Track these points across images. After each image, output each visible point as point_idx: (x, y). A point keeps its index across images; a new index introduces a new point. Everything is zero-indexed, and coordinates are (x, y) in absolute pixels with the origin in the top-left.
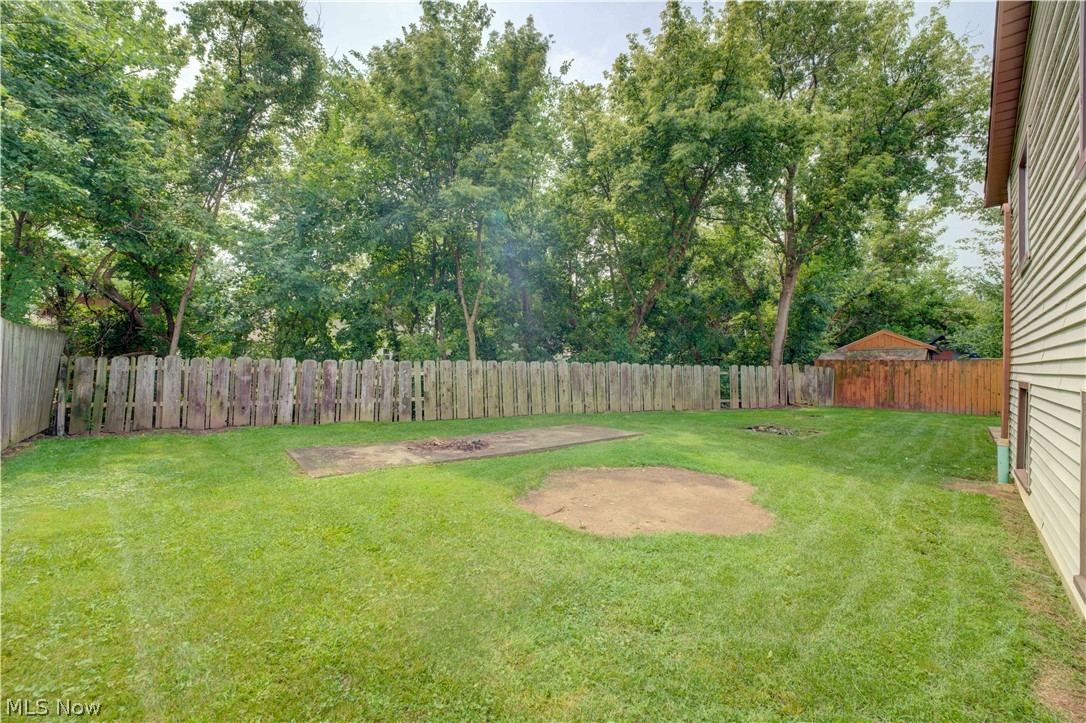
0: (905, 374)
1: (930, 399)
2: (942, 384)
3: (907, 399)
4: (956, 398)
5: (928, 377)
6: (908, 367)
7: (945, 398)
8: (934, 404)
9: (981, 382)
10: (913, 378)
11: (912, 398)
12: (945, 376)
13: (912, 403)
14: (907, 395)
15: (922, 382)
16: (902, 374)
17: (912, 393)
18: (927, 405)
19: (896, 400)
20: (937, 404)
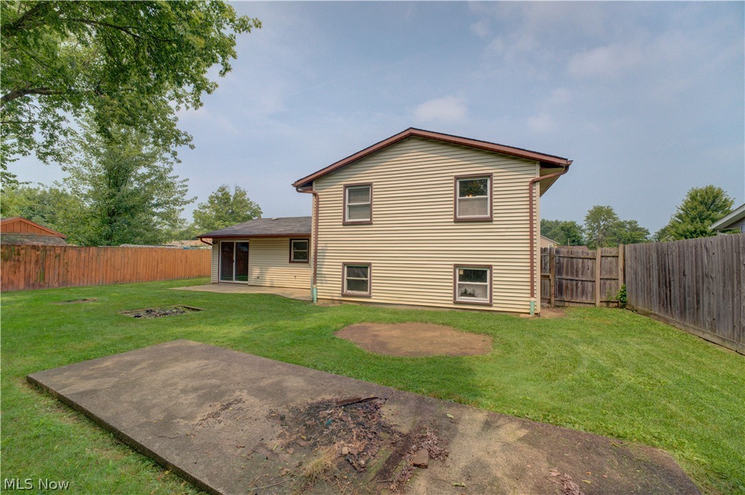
0: (56, 257)
1: (75, 276)
2: (84, 264)
3: (56, 279)
4: (93, 274)
5: (74, 259)
6: (58, 251)
7: (86, 274)
8: (78, 280)
9: (109, 263)
10: (62, 261)
11: (61, 277)
12: (87, 259)
13: (61, 281)
14: (56, 276)
15: (70, 264)
16: (53, 258)
17: (61, 273)
18: (73, 281)
19: (47, 281)
20: (80, 281)
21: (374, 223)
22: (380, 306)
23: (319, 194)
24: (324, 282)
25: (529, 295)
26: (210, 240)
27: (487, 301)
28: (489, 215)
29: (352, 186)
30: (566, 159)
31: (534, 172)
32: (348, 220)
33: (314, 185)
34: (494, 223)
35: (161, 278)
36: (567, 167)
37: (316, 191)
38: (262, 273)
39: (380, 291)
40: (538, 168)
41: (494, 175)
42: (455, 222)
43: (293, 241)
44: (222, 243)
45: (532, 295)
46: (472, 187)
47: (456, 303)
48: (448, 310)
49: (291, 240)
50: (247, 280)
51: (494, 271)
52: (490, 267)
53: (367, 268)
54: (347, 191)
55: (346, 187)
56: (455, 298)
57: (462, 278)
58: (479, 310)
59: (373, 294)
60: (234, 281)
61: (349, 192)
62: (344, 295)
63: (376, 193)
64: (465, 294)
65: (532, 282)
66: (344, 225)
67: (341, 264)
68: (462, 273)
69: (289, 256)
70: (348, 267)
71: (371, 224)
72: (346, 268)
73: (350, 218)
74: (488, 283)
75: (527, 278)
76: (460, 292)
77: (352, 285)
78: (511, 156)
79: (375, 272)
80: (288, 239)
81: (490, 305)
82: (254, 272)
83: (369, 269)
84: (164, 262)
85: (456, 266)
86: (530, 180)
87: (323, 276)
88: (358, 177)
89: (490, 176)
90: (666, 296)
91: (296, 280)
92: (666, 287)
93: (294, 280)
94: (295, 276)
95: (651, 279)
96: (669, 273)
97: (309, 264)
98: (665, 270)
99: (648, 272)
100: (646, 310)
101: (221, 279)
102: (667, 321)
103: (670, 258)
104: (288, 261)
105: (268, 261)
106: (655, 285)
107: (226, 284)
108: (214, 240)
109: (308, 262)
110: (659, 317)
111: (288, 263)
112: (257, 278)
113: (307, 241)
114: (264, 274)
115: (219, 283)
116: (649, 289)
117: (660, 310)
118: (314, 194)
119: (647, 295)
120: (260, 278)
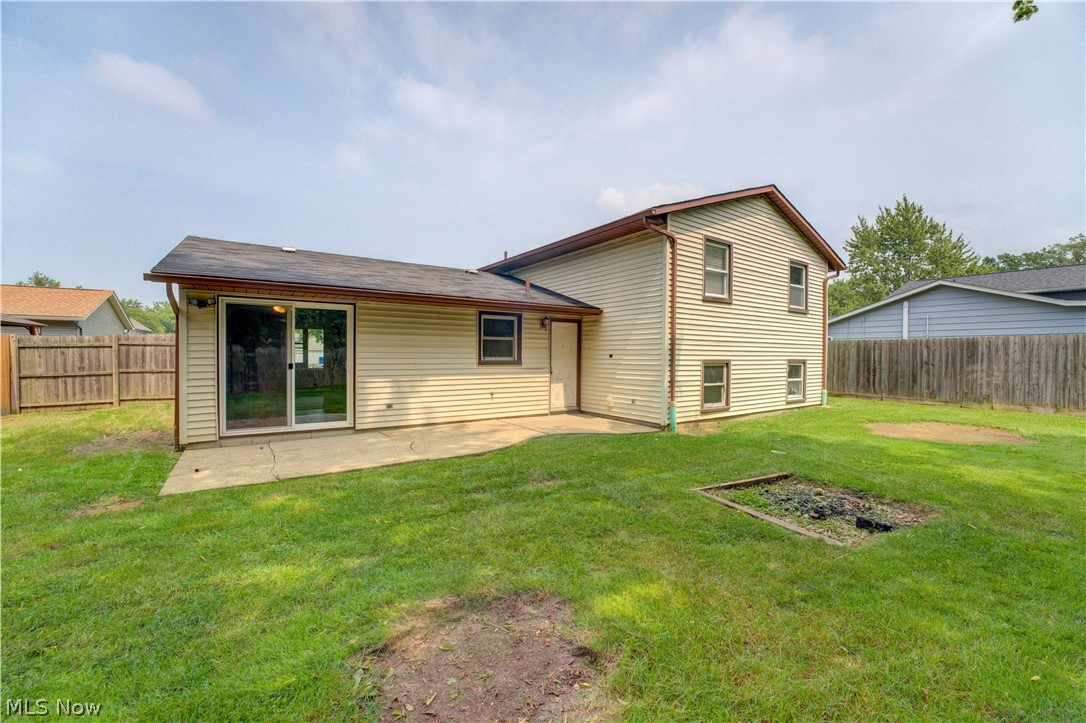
21: (734, 302)
27: (801, 396)
28: (805, 308)
32: (708, 294)
33: (670, 221)
34: (808, 316)
37: (674, 234)
38: (399, 393)
39: (742, 399)
40: (827, 266)
41: (809, 266)
43: (483, 317)
44: (227, 305)
45: (824, 387)
47: (788, 403)
49: (481, 313)
50: (346, 420)
51: (807, 366)
52: (804, 362)
53: (722, 367)
55: (708, 240)
56: (786, 398)
57: (790, 374)
59: (732, 405)
60: (294, 426)
62: (702, 412)
63: (737, 262)
64: (791, 392)
66: (703, 300)
67: (699, 363)
68: (789, 369)
69: (476, 350)
70: (705, 367)
71: (731, 304)
72: (703, 370)
73: (710, 290)
74: (802, 379)
76: (789, 391)
78: (816, 250)
79: (734, 374)
80: (475, 311)
81: (804, 401)
82: (373, 392)
83: (725, 370)
85: (786, 361)
86: (824, 277)
87: (681, 383)
88: (718, 228)
89: (807, 266)
90: (868, 380)
91: (495, 401)
92: (869, 373)
93: (490, 401)
94: (492, 394)
95: (846, 368)
96: (874, 363)
97: (524, 366)
98: (869, 361)
99: (841, 363)
100: (836, 392)
101: (229, 427)
102: (869, 398)
103: (877, 352)
104: (476, 361)
105: (418, 361)
106: (852, 372)
107: (255, 439)
108: (193, 293)
109: (519, 362)
110: (857, 396)
111: (475, 366)
112: (384, 407)
113: (515, 319)
114: (407, 395)
115: (223, 442)
116: (841, 377)
117: (857, 391)
118: (669, 237)
119: (838, 380)
120: (394, 407)
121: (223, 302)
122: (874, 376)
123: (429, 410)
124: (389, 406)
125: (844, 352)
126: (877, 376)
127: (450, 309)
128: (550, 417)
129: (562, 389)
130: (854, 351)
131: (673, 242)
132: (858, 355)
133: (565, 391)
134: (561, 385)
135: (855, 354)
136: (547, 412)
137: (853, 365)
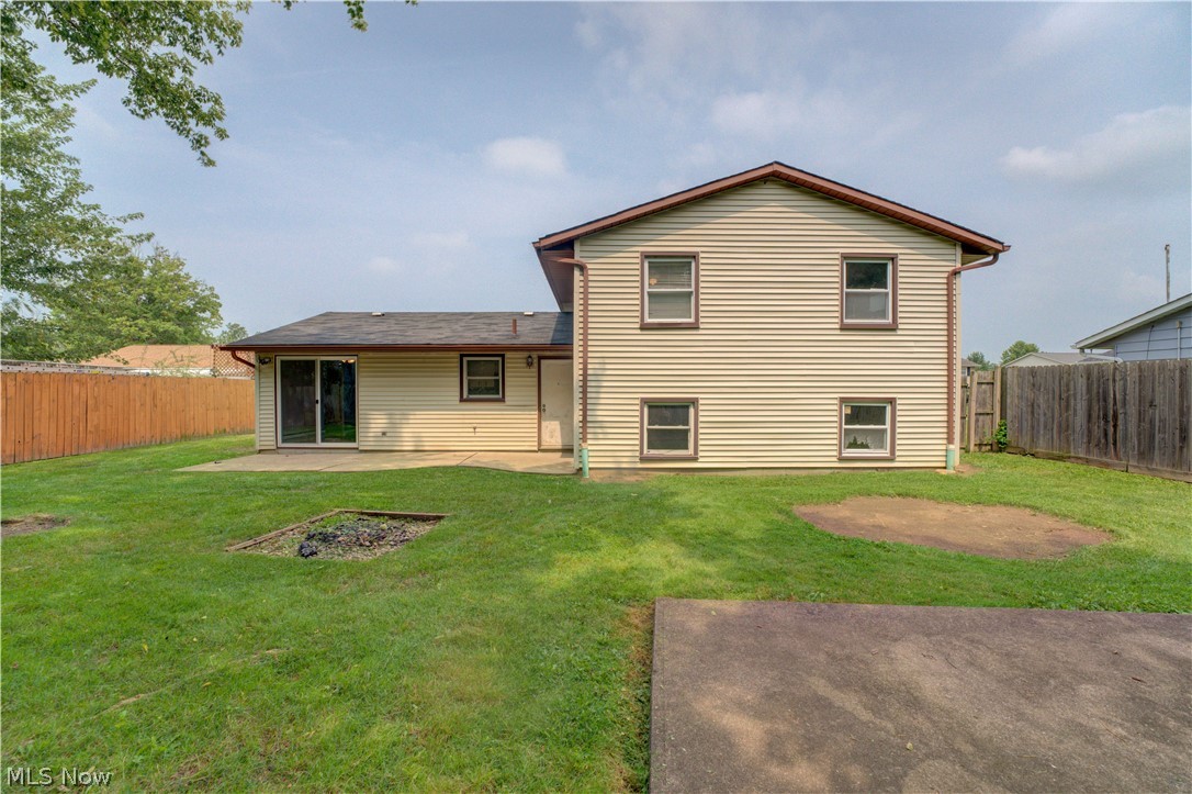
21: (701, 326)
22: (714, 473)
23: (589, 266)
24: (601, 436)
25: (945, 442)
26: (251, 357)
27: (885, 453)
28: (890, 321)
29: (656, 257)
30: (1002, 243)
31: (953, 257)
32: (648, 320)
33: (577, 247)
34: (899, 332)
35: (96, 446)
36: (996, 254)
37: (584, 261)
38: (393, 425)
39: (713, 448)
40: (959, 251)
41: (900, 257)
42: (841, 329)
43: (465, 359)
44: (282, 362)
45: (950, 440)
46: (867, 274)
47: (841, 459)
48: (829, 471)
49: (462, 356)
50: (355, 441)
51: (898, 407)
52: (892, 401)
53: (688, 407)
54: (646, 265)
55: (647, 256)
56: (840, 453)
57: (850, 419)
58: (877, 468)
59: (701, 454)
60: (320, 444)
61: (650, 267)
62: (643, 459)
63: (708, 274)
64: (853, 445)
65: (950, 422)
66: (642, 328)
67: (638, 402)
68: (849, 412)
69: (458, 389)
70: (650, 407)
71: (698, 328)
72: (646, 410)
73: (650, 316)
74: (888, 426)
75: (942, 415)
76: (847, 443)
77: (658, 439)
78: (924, 230)
79: (706, 416)
80: (457, 354)
81: (892, 459)
82: (372, 422)
84: (101, 407)
85: (843, 400)
86: (950, 269)
87: (601, 424)
88: (670, 239)
89: (893, 258)
90: (1106, 435)
91: (477, 434)
92: (1107, 422)
93: (473, 435)
94: (475, 428)
95: (1071, 412)
96: (1115, 404)
97: (507, 403)
98: (1105, 400)
99: (1063, 403)
100: (1056, 452)
101: (284, 441)
102: (1107, 465)
103: (1119, 385)
104: (458, 398)
105: (407, 398)
106: (1080, 419)
107: (298, 451)
108: (263, 355)
109: (502, 400)
110: (1088, 462)
111: (458, 402)
112: (380, 434)
113: (499, 359)
114: (398, 426)
115: (280, 451)
116: (1064, 426)
117: (1088, 451)
118: (577, 265)
119: (1059, 433)
120: (388, 434)
121: (279, 359)
122: (1115, 426)
123: (418, 439)
124: (384, 434)
125: (1068, 385)
126: (1120, 427)
127: (433, 354)
128: (540, 454)
129: (558, 427)
130: (1081, 383)
131: (582, 268)
132: (1089, 390)
133: (562, 429)
134: (557, 423)
135: (1084, 388)
136: (536, 449)
137: (1080, 406)
